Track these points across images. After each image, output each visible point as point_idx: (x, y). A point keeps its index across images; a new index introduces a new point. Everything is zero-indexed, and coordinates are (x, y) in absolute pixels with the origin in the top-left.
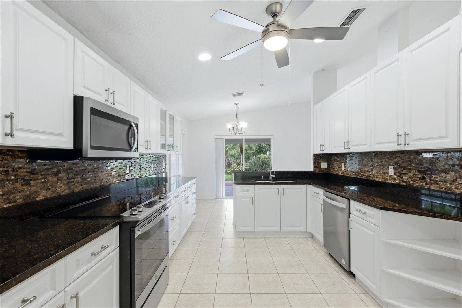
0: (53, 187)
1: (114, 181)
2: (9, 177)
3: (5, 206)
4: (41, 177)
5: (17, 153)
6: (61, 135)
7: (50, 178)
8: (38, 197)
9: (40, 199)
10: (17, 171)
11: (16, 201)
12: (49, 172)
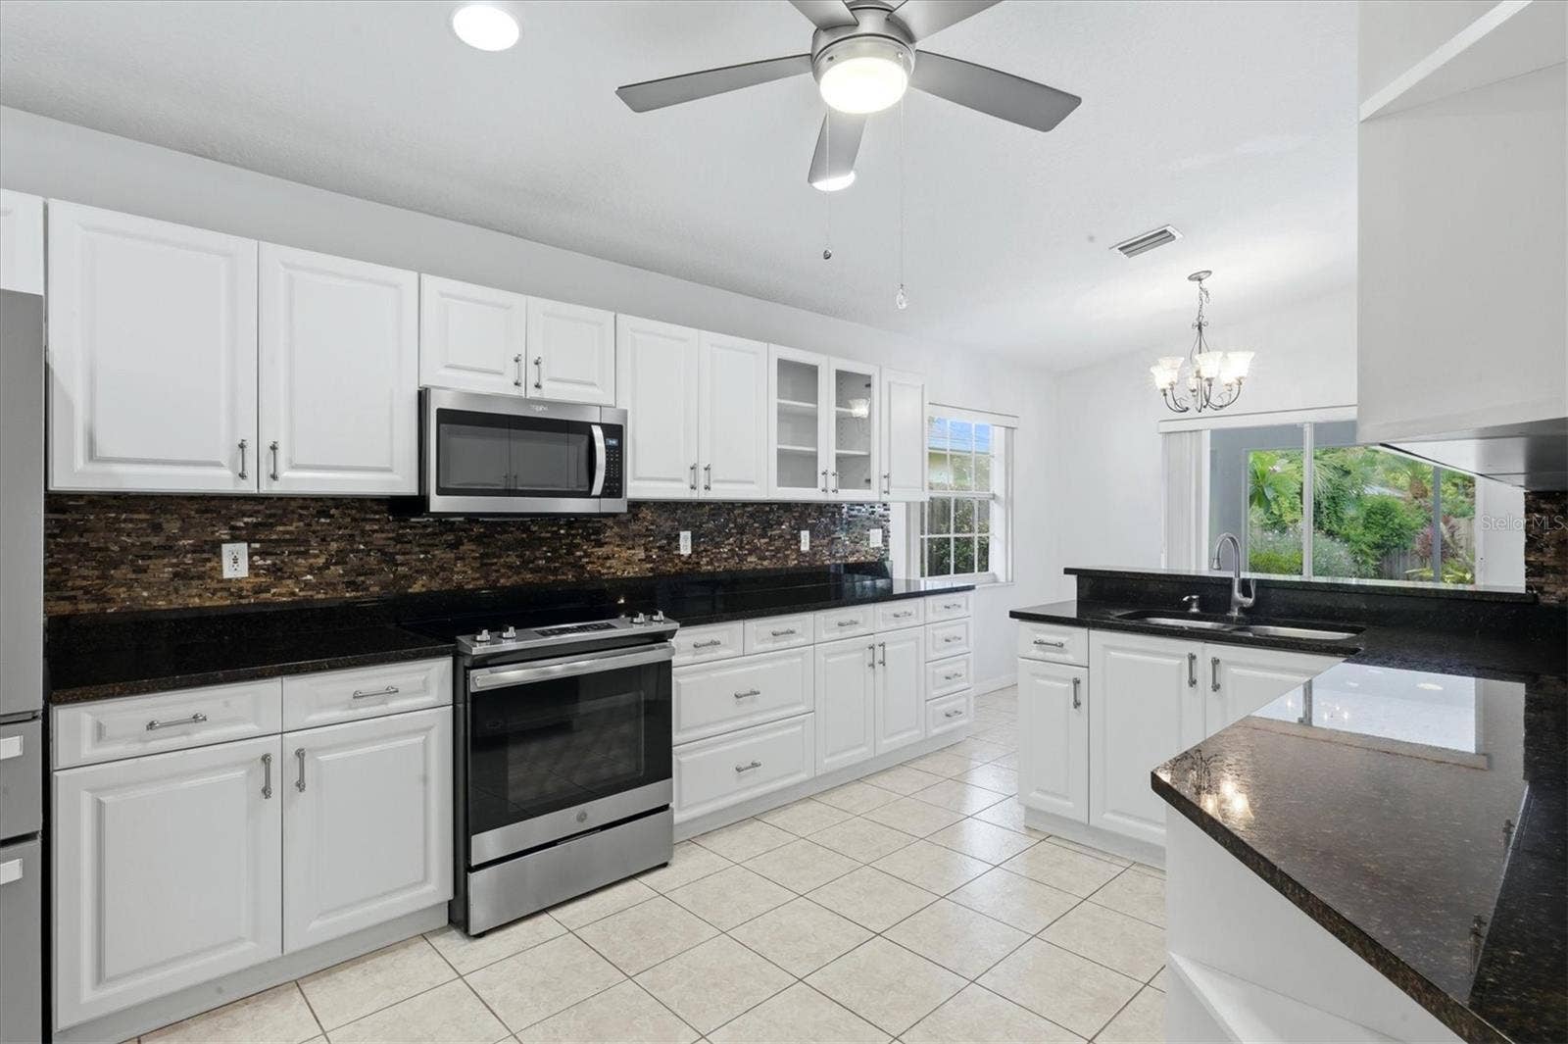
0: (444, 571)
1: (629, 573)
2: (355, 546)
3: (348, 595)
4: (417, 549)
5: (369, 504)
6: (388, 470)
7: (436, 552)
8: (411, 587)
9: (417, 590)
10: (369, 536)
11: (367, 589)
12: (437, 542)
